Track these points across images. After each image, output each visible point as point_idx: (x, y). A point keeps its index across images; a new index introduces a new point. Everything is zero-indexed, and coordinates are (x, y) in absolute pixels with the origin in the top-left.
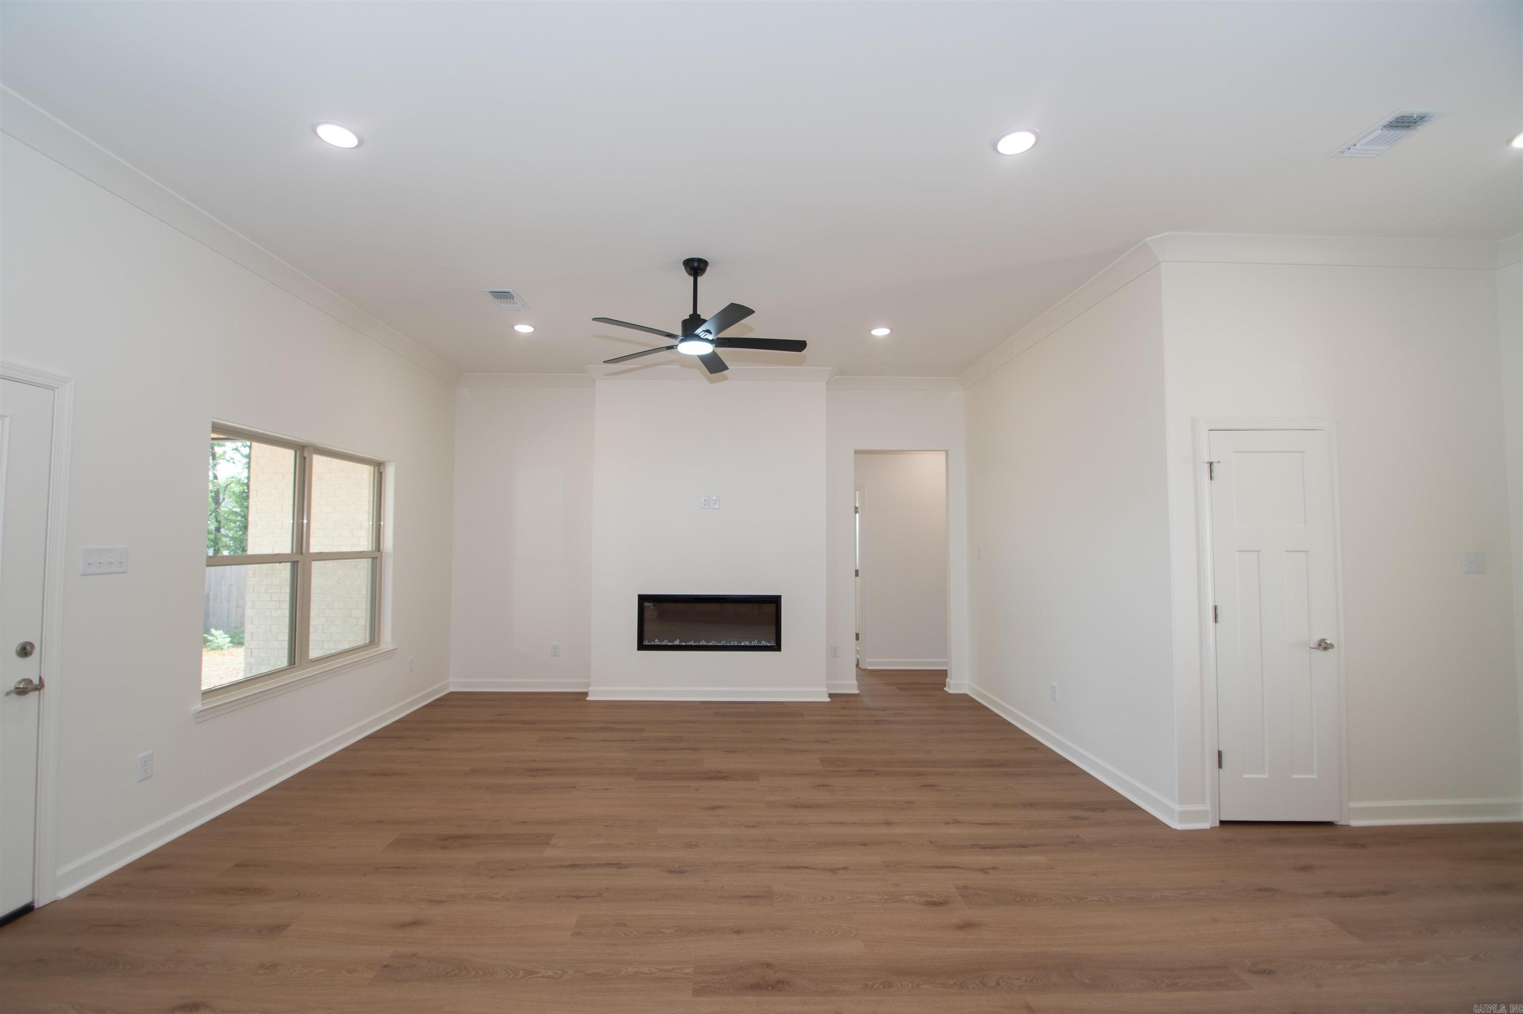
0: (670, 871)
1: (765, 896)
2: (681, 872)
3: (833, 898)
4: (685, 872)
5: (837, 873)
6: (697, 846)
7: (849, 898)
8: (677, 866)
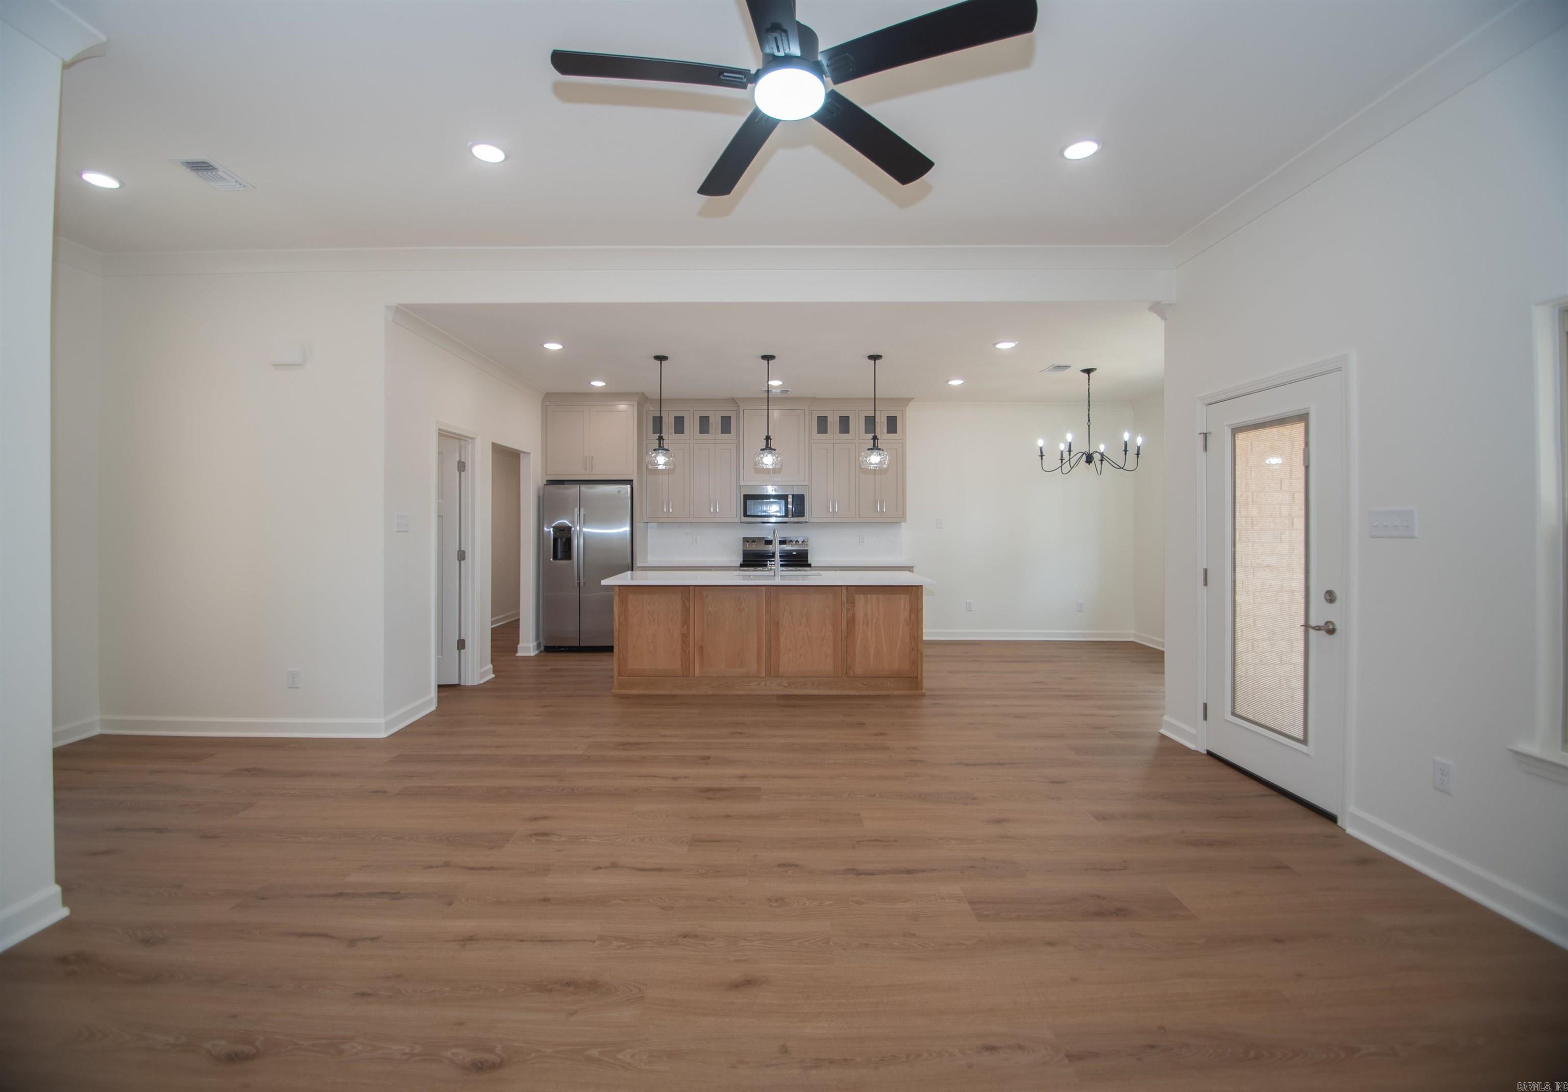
0: (796, 866)
1: (696, 842)
2: (784, 865)
3: (634, 840)
4: (779, 866)
5: (611, 863)
6: (770, 900)
7: (619, 840)
8: (790, 872)
